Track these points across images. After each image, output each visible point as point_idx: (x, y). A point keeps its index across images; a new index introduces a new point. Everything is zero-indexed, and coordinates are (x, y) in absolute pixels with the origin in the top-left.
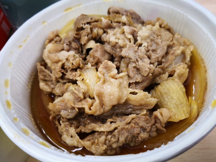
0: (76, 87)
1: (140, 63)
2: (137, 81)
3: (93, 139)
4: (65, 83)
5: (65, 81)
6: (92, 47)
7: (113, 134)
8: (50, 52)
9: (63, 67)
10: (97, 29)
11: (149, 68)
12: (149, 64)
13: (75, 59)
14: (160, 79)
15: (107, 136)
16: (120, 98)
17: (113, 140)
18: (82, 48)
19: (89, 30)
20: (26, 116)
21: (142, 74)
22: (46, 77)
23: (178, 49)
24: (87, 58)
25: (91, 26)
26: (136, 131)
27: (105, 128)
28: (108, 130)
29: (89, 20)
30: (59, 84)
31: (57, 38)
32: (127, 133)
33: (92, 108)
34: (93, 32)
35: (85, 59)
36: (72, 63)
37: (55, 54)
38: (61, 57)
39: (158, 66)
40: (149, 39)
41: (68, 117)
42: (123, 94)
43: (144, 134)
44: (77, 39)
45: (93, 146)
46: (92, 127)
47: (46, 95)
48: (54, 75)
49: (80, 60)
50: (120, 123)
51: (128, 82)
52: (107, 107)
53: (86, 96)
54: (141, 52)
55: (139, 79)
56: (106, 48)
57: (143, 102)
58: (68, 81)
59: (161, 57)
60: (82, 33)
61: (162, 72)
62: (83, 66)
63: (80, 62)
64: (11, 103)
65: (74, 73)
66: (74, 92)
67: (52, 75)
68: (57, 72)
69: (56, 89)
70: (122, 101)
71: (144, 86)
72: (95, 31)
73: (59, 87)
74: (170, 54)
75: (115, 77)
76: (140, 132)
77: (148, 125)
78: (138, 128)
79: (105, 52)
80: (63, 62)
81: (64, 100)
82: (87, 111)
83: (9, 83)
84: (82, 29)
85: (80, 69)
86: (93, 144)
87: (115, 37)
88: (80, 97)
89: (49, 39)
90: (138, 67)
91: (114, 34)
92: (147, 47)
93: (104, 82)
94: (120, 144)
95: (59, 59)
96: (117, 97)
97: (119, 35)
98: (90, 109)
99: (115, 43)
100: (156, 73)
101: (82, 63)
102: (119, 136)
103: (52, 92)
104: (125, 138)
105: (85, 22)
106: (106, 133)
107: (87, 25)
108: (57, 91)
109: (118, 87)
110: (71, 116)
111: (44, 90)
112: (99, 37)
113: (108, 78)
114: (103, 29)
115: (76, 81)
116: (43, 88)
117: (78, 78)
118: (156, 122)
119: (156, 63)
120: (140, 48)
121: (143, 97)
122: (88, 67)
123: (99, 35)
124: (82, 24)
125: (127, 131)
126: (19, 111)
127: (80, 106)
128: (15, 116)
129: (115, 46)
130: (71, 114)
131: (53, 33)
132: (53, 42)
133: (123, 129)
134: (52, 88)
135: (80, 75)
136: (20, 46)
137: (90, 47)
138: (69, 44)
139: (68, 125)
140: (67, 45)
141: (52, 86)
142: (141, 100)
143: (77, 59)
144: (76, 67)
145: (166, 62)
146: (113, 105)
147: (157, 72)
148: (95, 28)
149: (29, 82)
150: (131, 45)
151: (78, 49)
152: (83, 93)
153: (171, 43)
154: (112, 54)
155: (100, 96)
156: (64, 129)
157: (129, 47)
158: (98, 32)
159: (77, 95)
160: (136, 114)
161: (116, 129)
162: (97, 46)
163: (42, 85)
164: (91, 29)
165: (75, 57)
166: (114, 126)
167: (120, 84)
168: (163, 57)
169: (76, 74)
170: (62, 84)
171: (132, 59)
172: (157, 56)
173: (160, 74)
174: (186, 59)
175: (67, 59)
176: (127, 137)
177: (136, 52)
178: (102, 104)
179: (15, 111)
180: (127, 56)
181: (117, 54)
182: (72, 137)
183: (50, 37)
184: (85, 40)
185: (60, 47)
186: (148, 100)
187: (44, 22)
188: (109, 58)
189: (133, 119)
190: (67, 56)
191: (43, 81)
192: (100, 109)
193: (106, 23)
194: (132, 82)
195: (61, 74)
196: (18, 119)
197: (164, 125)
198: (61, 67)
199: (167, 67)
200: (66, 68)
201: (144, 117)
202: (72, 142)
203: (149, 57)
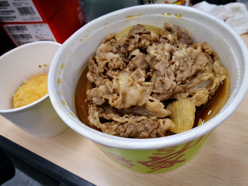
0: (111, 84)
1: (166, 78)
2: (159, 92)
3: (109, 125)
4: (105, 78)
5: (105, 77)
6: (135, 55)
7: (123, 126)
8: (101, 51)
9: (107, 65)
10: (145, 40)
11: (171, 84)
12: (173, 81)
13: (118, 61)
14: (180, 96)
15: (119, 125)
16: (139, 101)
17: (122, 130)
18: (129, 54)
19: (137, 40)
20: (70, 95)
21: (165, 88)
22: (94, 70)
23: (207, 76)
24: (129, 63)
25: (141, 37)
26: (141, 129)
27: (120, 119)
28: (121, 122)
29: (141, 31)
30: (100, 78)
31: (113, 40)
32: (134, 128)
33: (114, 101)
34: (141, 42)
35: (127, 63)
36: (115, 64)
37: (103, 53)
38: (108, 56)
39: (180, 85)
40: (183, 60)
41: (97, 103)
42: (142, 99)
43: (146, 133)
44: (126, 45)
45: (107, 130)
46: (111, 116)
47: (90, 84)
48: (98, 70)
49: (121, 62)
50: (132, 119)
51: (151, 91)
52: (127, 105)
53: (116, 92)
54: (171, 69)
55: (161, 91)
56: (146, 58)
57: (156, 110)
58: (108, 77)
59: (186, 78)
60: (131, 41)
61: (183, 91)
62: (123, 68)
63: (121, 65)
64: (61, 81)
65: (113, 72)
66: (107, 87)
67: (97, 69)
68: (101, 68)
69: (97, 81)
70: (140, 104)
71: (163, 98)
72: (143, 42)
73: (100, 80)
74: (197, 78)
75: (142, 84)
76: (143, 131)
77: (152, 128)
78: (142, 127)
79: (144, 61)
80: (108, 61)
81: (98, 90)
82: (110, 102)
83: (65, 66)
84: (133, 37)
85: (119, 70)
86: (108, 128)
87: (155, 51)
88: (110, 92)
89: (106, 39)
90: (163, 81)
91: (156, 49)
92: (179, 66)
93: (132, 85)
94: (126, 134)
95: (105, 58)
96: (137, 99)
97: (159, 51)
98: (113, 102)
99: (154, 56)
100: (176, 90)
101: (123, 66)
102: (127, 128)
103: (95, 82)
104: (131, 131)
105: (137, 32)
106: (119, 123)
107: (137, 35)
108: (97, 83)
109: (140, 93)
110: (100, 103)
111: (89, 79)
112: (145, 48)
113: (135, 83)
114: (150, 41)
115: (113, 78)
116: (89, 77)
117: (114, 77)
118: (158, 127)
119: (179, 82)
120: (172, 66)
121: (157, 105)
122: (126, 71)
123: (145, 46)
124: (135, 33)
125: (134, 126)
126: (65, 89)
127: (106, 98)
128: (61, 91)
129: (153, 58)
130: (100, 102)
131: (111, 34)
132: (109, 42)
133: (131, 124)
134: (95, 79)
135: (117, 75)
136: (82, 40)
137: (134, 55)
138: (118, 47)
139: (96, 109)
140: (116, 48)
141: (96, 78)
142: (155, 107)
143: (119, 62)
144: (116, 67)
145: (190, 84)
146: (132, 105)
147: (178, 90)
148: (144, 39)
149: (81, 70)
150: (165, 62)
151: (125, 54)
152: (114, 89)
153: (203, 69)
154: (149, 65)
155: (124, 95)
156: (92, 111)
157: (163, 63)
158: (145, 43)
159: (109, 89)
160: (148, 118)
161: (127, 122)
162: (140, 55)
163: (89, 75)
164: (140, 40)
165: (119, 60)
166: (126, 120)
167: (144, 91)
168: (188, 78)
169: (114, 73)
170: (103, 78)
171: (161, 73)
172: (182, 76)
173: (181, 92)
174: (212, 86)
175: (112, 60)
176: (133, 131)
177: (166, 68)
178: (124, 102)
179: (62, 87)
180: (158, 70)
181: (153, 66)
182: (95, 119)
183: (107, 38)
184: (131, 48)
185: (110, 48)
186: (161, 109)
187: (106, 24)
188: (146, 67)
189: (143, 120)
190: (112, 57)
191: (91, 72)
192: (121, 105)
193: (153, 37)
194: (155, 92)
195: (103, 71)
196: (62, 93)
197: (163, 131)
198: (105, 65)
199: (189, 88)
200: (109, 67)
201: (152, 121)
202: (94, 122)
203: (176, 76)
